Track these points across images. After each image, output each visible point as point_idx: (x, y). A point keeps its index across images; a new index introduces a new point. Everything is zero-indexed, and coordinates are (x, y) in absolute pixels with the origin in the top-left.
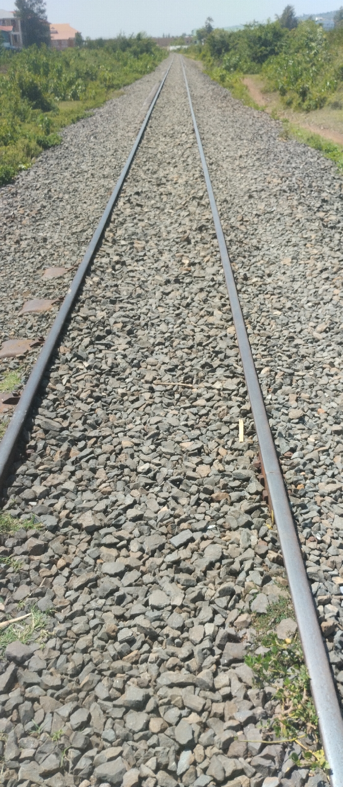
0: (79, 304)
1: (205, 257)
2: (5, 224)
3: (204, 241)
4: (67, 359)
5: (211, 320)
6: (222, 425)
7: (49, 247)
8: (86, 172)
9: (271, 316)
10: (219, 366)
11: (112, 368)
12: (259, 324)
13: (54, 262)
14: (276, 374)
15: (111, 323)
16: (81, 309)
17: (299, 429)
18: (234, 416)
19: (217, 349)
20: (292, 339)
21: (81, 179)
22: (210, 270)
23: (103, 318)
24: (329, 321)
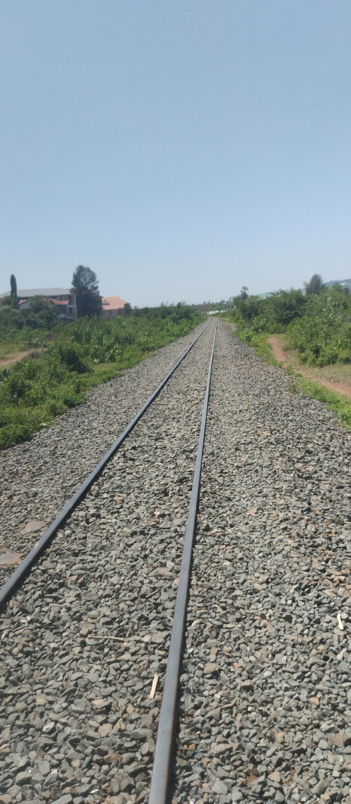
0: (44, 557)
1: (176, 508)
2: (6, 480)
3: (181, 493)
4: (13, 613)
5: (162, 571)
6: (138, 681)
7: (37, 501)
8: (95, 429)
9: (220, 567)
10: (154, 619)
11: (53, 621)
12: (205, 575)
13: (37, 516)
14: (205, 626)
15: (68, 576)
16: (44, 562)
17: (210, 685)
18: (153, 671)
19: (158, 601)
20: (233, 589)
21: (88, 436)
22: (177, 522)
23: (61, 571)
24: (275, 572)
